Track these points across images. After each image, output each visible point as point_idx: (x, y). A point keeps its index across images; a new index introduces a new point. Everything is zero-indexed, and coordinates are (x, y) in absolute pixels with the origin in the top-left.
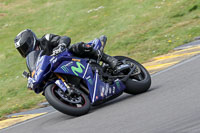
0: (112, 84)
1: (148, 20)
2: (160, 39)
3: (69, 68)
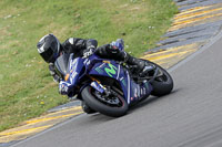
0: (142, 85)
1: (17, 80)
2: (31, 101)
3: (103, 69)
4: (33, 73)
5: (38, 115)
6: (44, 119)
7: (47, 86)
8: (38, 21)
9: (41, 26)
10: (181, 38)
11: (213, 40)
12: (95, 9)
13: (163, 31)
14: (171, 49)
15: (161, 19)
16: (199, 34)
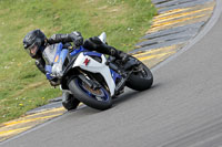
4: (13, 74)
5: (17, 116)
6: (23, 121)
7: (26, 87)
8: (17, 23)
9: (19, 28)
10: (159, 40)
11: (192, 42)
12: (74, 11)
13: (142, 33)
14: (150, 51)
15: (140, 21)
16: (178, 36)
